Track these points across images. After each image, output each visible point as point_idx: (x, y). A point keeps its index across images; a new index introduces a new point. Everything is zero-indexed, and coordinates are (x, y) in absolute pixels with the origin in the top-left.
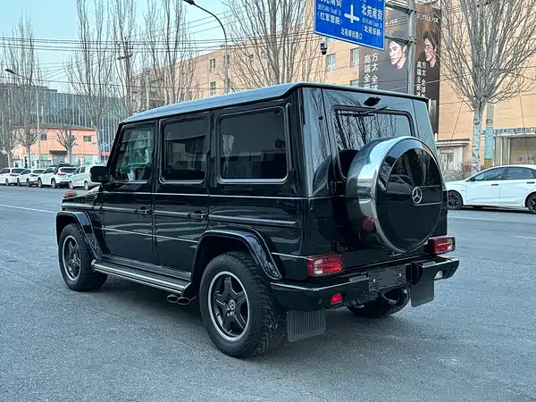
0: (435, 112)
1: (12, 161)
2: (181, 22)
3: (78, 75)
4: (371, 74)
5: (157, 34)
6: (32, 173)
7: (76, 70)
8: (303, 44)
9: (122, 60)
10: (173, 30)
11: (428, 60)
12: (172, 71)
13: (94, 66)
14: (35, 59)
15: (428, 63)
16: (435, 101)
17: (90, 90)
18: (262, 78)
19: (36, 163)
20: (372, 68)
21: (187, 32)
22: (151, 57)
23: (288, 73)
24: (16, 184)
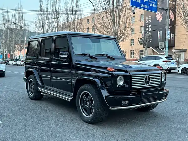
0: (174, 38)
1: (15, 56)
2: (78, 4)
3: (39, 24)
4: (149, 24)
5: (69, 9)
6: (22, 61)
7: (38, 22)
8: (124, 12)
9: (55, 19)
10: (75, 7)
11: (171, 18)
12: (74, 22)
13: (45, 21)
14: (23, 19)
15: (171, 20)
16: (174, 34)
17: (43, 30)
18: (108, 25)
19: (23, 57)
20: (149, 22)
21: (80, 8)
22: (66, 17)
23: (118, 23)
24: (16, 65)
